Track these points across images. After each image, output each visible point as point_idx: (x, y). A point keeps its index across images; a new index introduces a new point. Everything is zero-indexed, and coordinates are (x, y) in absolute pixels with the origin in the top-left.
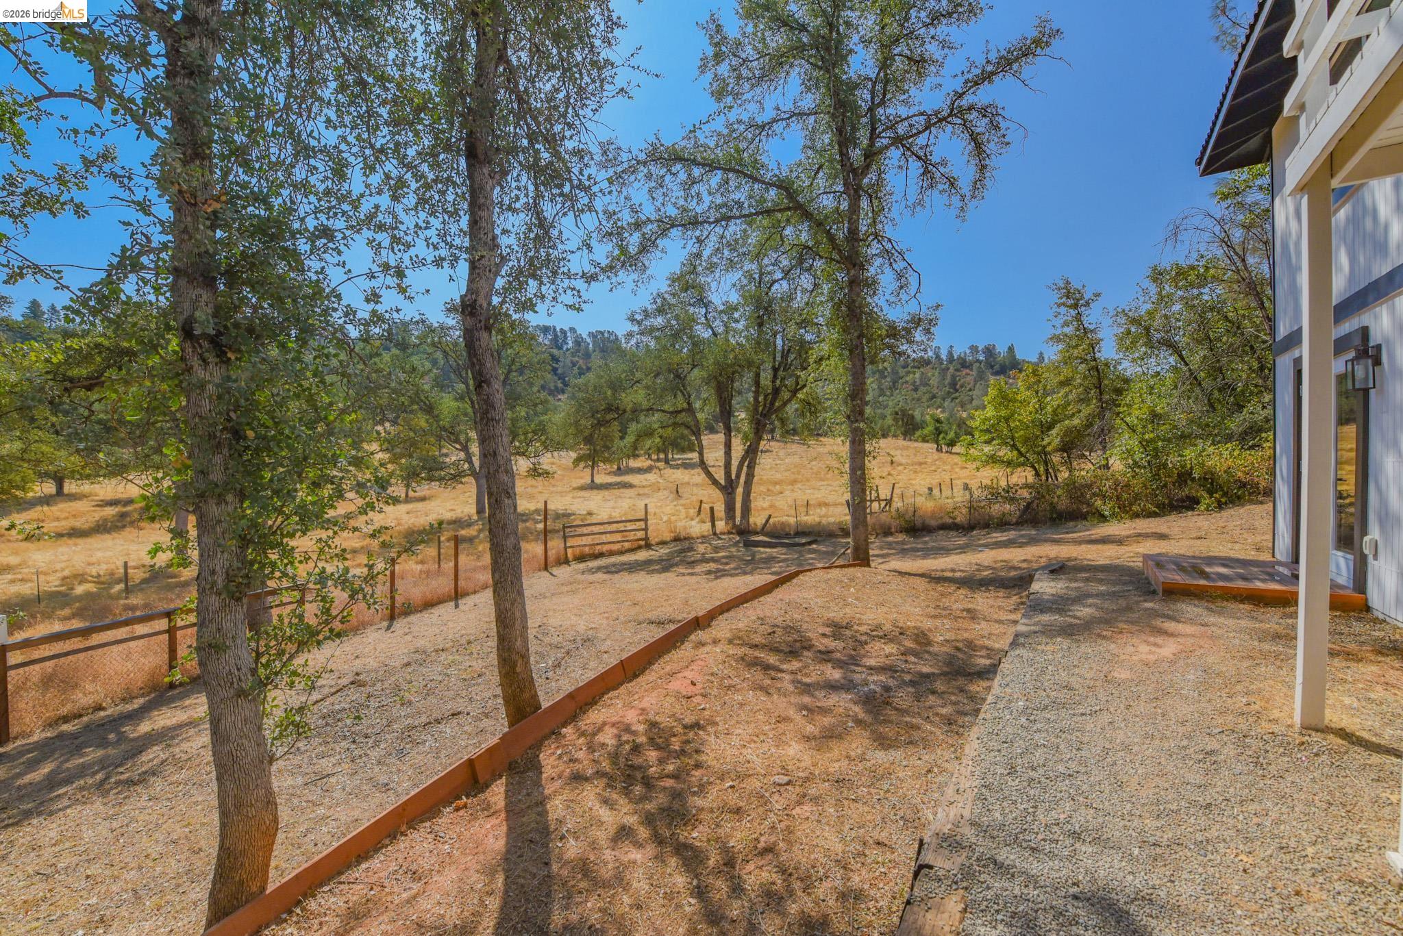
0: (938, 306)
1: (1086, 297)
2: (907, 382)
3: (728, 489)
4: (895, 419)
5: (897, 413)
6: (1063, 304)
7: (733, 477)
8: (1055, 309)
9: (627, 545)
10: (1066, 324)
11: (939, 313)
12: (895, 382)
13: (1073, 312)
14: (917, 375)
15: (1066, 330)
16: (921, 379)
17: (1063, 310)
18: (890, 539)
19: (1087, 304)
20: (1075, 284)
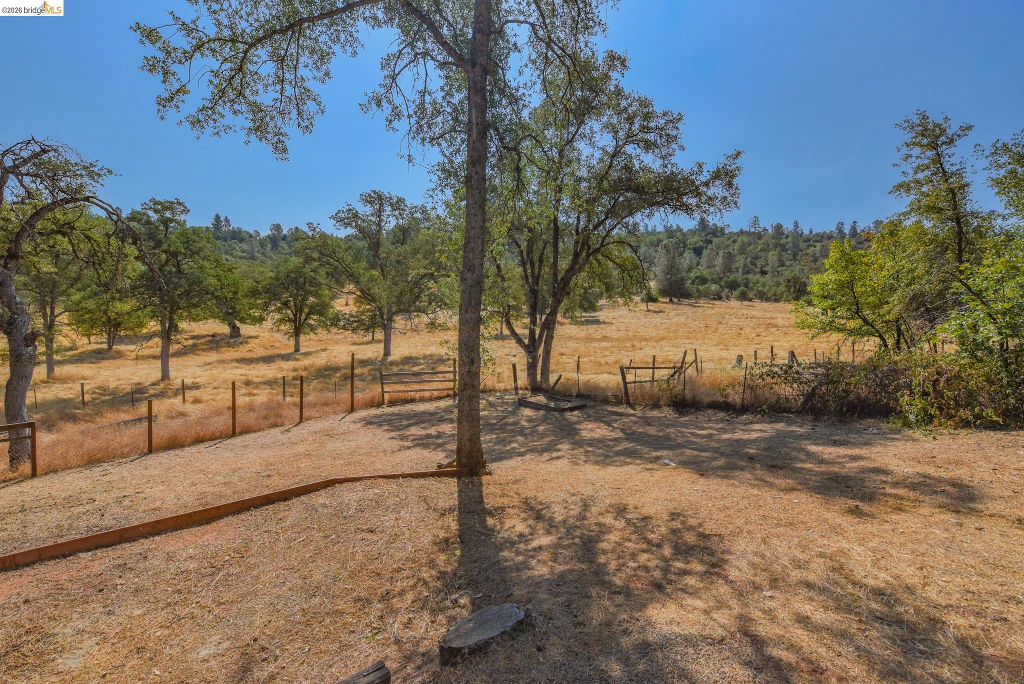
0: (739, 154)
1: (949, 132)
2: (807, 254)
3: (531, 348)
4: (788, 287)
5: (789, 281)
6: (919, 144)
7: (537, 337)
8: (905, 150)
9: (436, 394)
10: (920, 169)
11: (740, 162)
12: (795, 255)
13: (930, 153)
14: (818, 248)
15: (920, 176)
16: (821, 251)
17: (917, 151)
18: (655, 413)
19: (951, 142)
20: (935, 117)
